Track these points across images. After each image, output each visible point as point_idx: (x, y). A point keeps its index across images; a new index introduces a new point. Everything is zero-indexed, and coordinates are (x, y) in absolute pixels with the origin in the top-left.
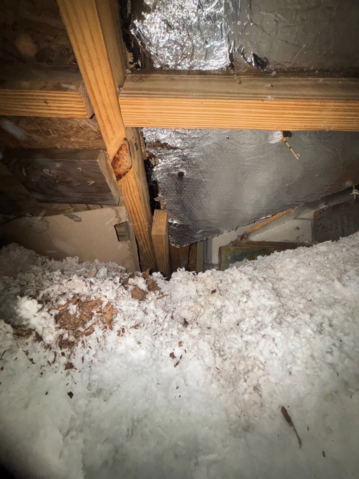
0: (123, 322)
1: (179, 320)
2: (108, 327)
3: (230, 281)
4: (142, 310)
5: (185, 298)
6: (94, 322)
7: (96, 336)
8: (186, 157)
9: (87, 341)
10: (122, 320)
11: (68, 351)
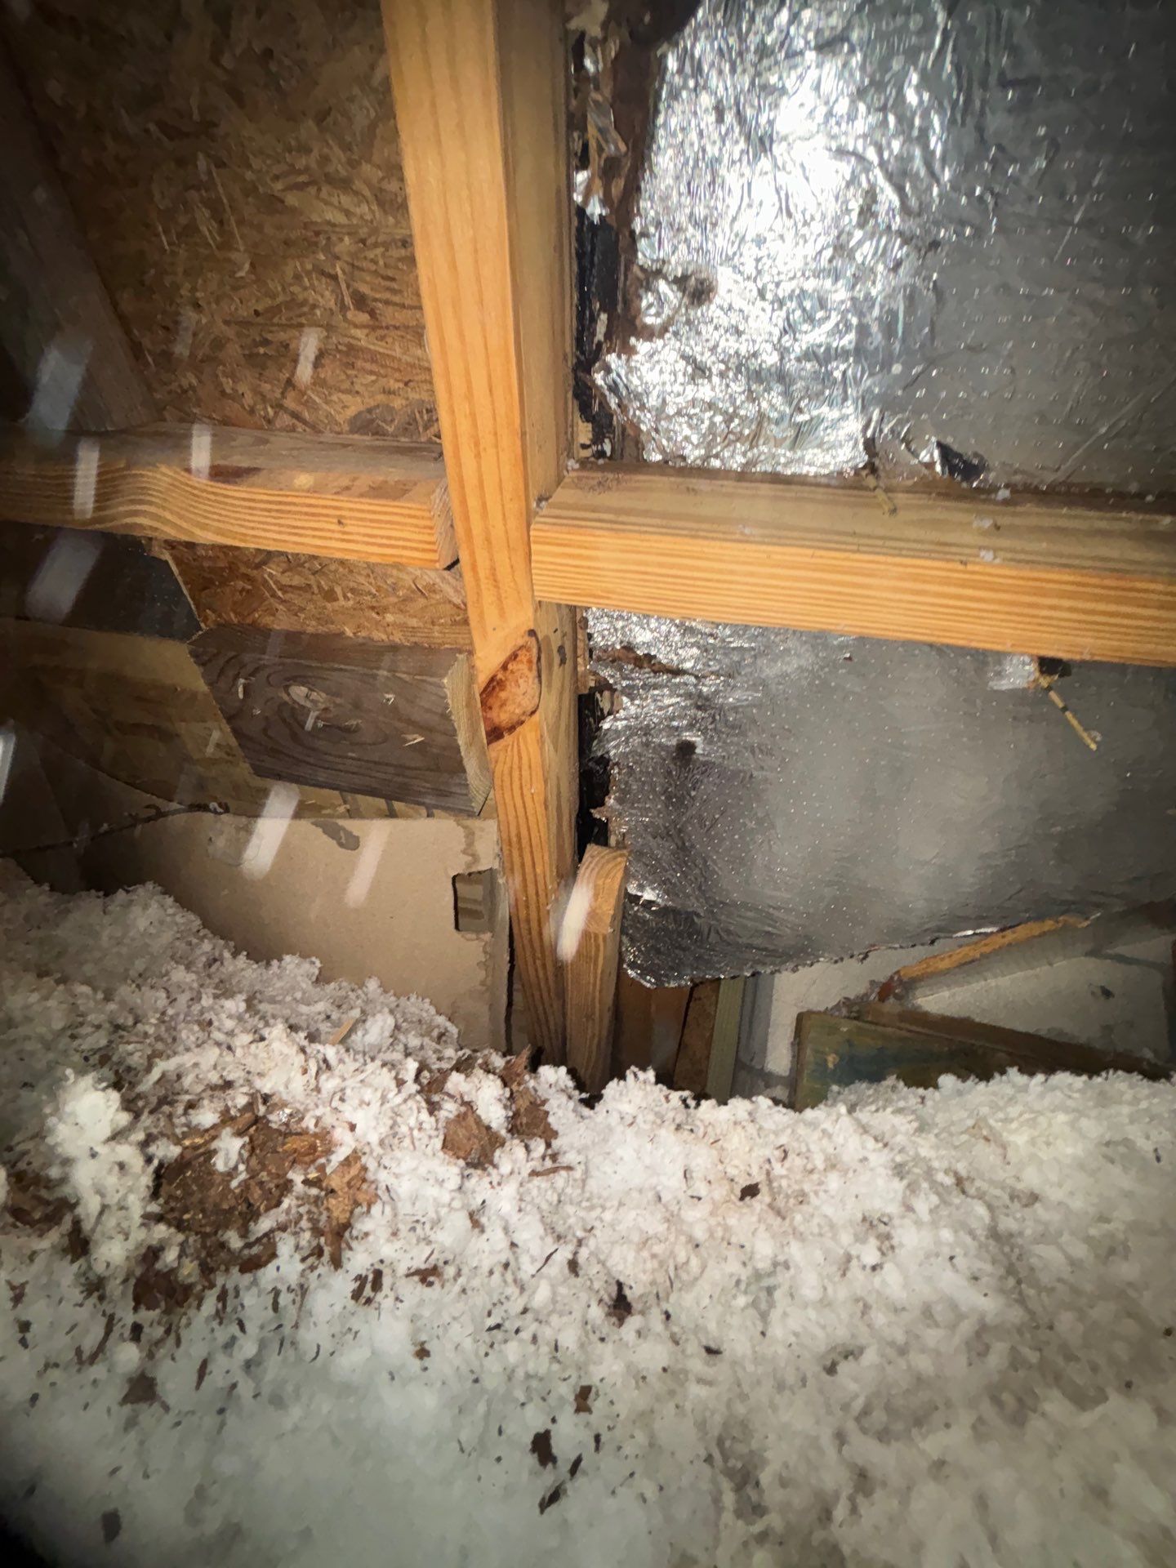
0: (388, 1241)
1: (596, 1286)
2: (327, 1250)
3: (819, 1162)
4: (469, 1205)
5: (635, 1194)
6: (282, 1218)
7: (276, 1280)
8: (707, 699)
9: (237, 1295)
10: (383, 1233)
11: (159, 1323)
